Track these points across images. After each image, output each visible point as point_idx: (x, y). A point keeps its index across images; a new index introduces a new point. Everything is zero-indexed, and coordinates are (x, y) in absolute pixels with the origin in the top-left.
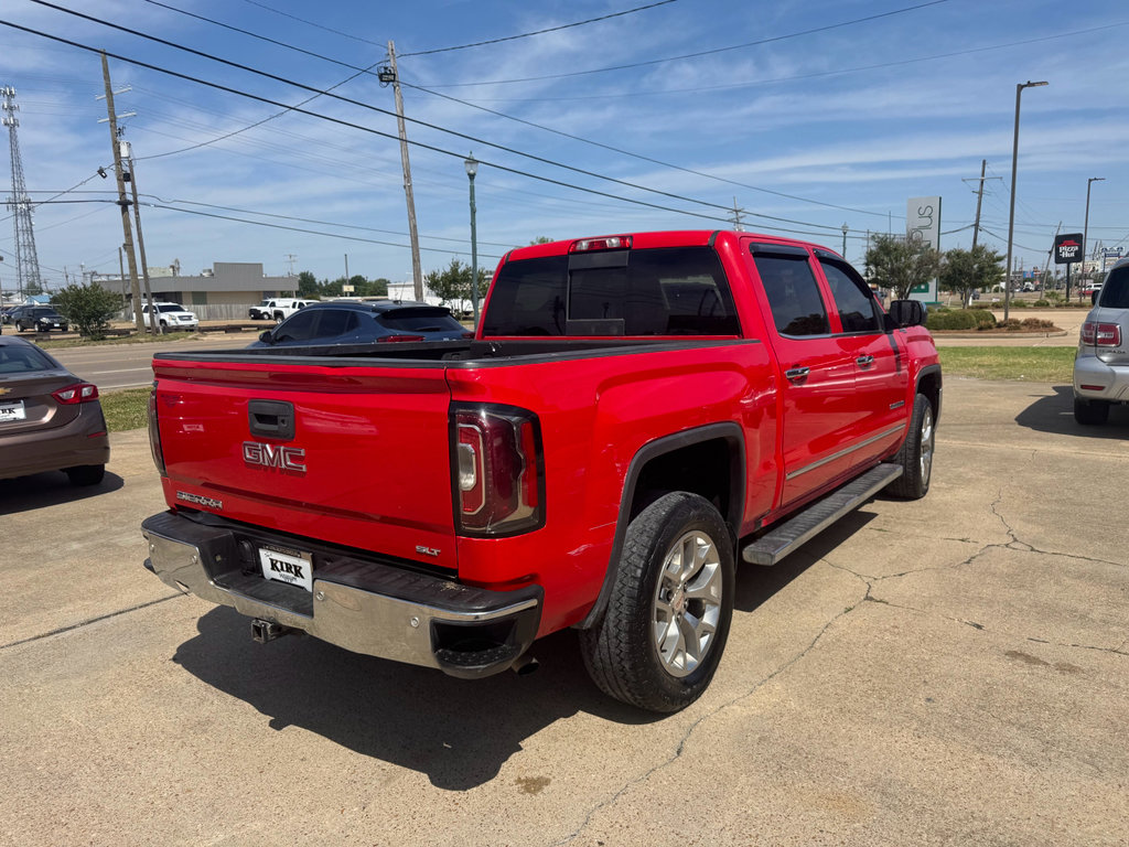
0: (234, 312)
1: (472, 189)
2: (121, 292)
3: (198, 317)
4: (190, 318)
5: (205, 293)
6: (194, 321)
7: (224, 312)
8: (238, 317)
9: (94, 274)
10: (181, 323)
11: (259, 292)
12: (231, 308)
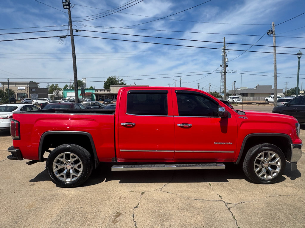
0: (260, 99)
1: (299, 62)
2: (232, 93)
3: (242, 100)
4: (240, 100)
5: (254, 94)
6: (241, 101)
7: (258, 99)
8: (261, 100)
9: (237, 88)
10: (238, 101)
11: (270, 93)
12: (260, 98)
